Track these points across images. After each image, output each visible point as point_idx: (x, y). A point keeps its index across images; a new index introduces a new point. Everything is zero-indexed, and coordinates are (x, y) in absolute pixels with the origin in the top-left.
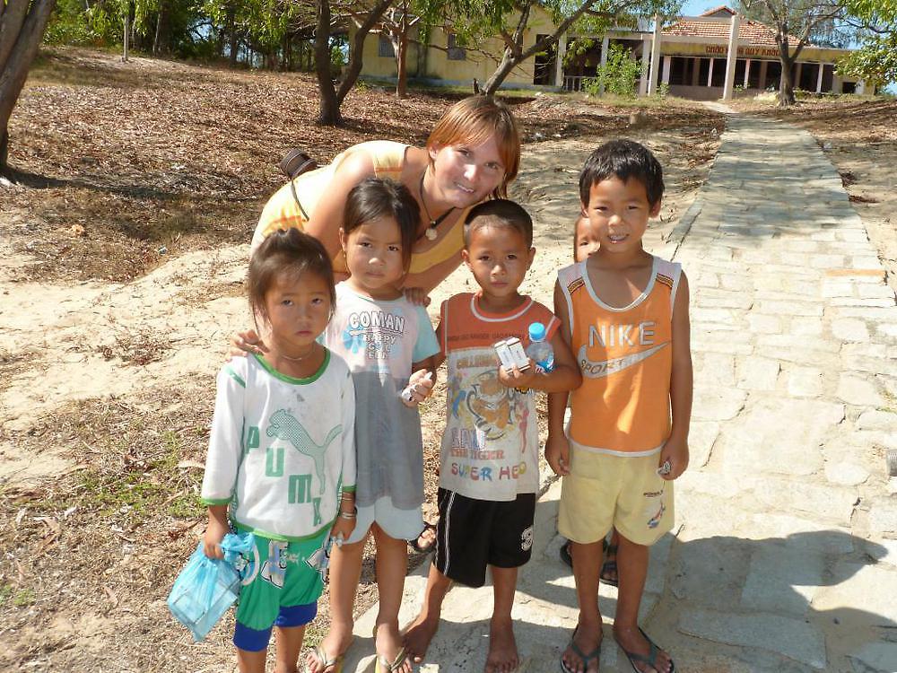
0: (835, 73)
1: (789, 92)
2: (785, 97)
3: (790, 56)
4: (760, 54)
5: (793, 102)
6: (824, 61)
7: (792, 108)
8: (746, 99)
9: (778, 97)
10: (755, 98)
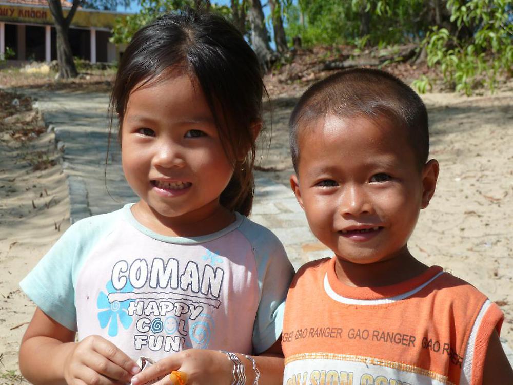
0: (112, 40)
1: (69, 62)
2: (65, 68)
3: (65, 15)
4: (15, 15)
5: (76, 74)
6: (96, 26)
7: (77, 80)
8: (10, 71)
9: (54, 69)
10: (22, 70)
